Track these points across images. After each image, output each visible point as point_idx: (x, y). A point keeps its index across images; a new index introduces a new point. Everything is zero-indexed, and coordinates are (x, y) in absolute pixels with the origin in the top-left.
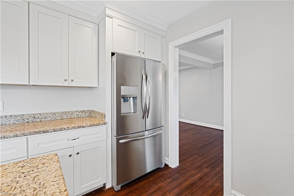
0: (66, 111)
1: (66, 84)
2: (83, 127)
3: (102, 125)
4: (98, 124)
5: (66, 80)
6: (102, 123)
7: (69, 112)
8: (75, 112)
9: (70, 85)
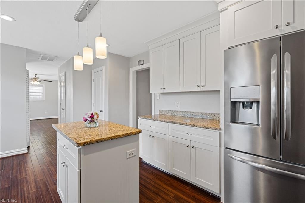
0: (209, 113)
1: (199, 89)
2: (197, 127)
3: (214, 129)
4: (209, 128)
5: (198, 86)
6: (214, 128)
7: (212, 114)
8: (217, 115)
9: (202, 90)
